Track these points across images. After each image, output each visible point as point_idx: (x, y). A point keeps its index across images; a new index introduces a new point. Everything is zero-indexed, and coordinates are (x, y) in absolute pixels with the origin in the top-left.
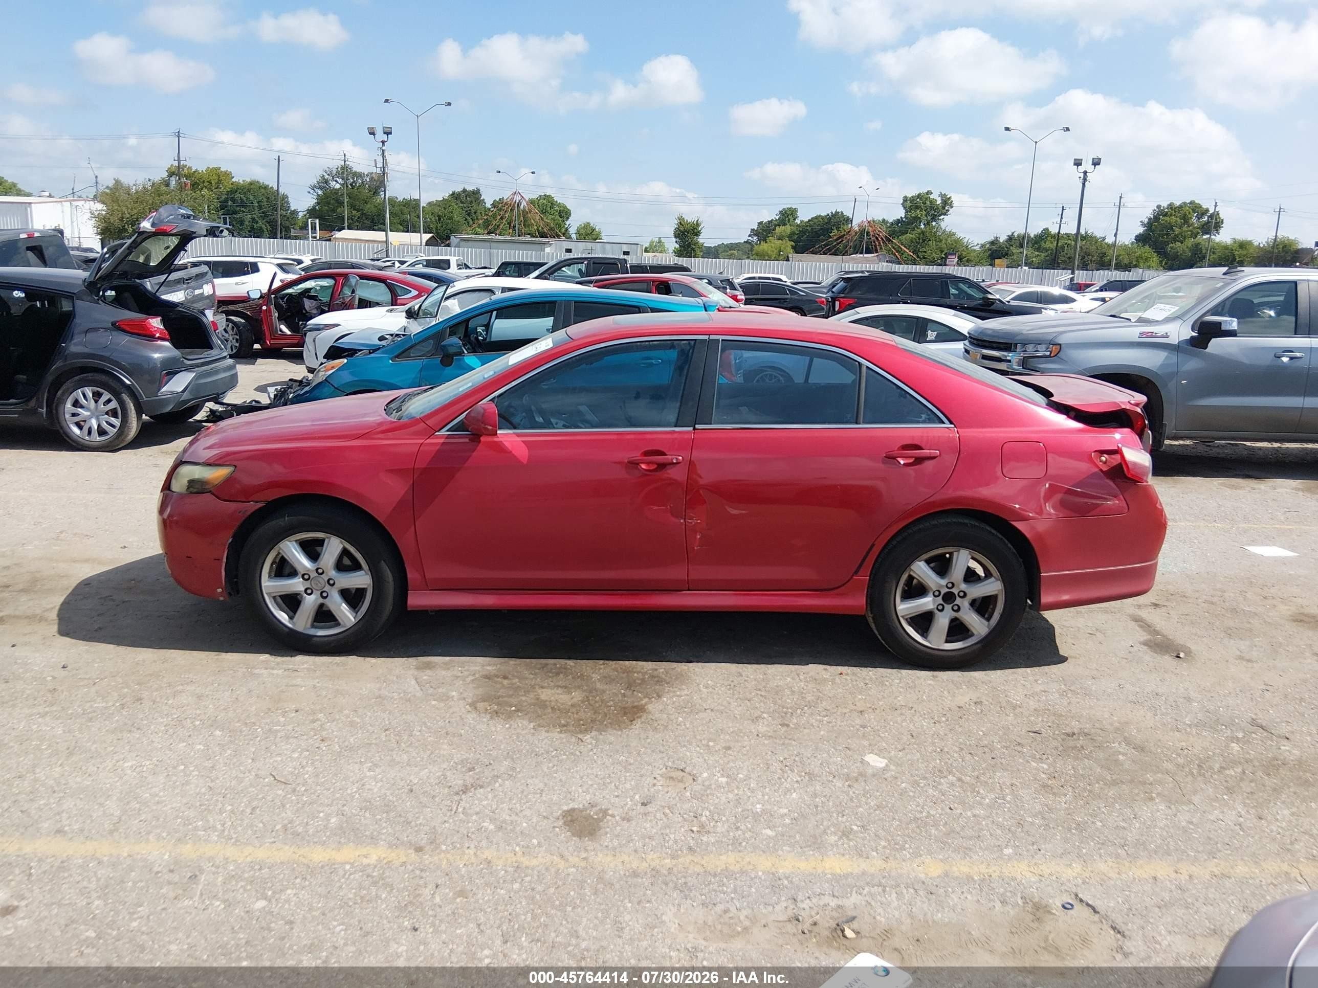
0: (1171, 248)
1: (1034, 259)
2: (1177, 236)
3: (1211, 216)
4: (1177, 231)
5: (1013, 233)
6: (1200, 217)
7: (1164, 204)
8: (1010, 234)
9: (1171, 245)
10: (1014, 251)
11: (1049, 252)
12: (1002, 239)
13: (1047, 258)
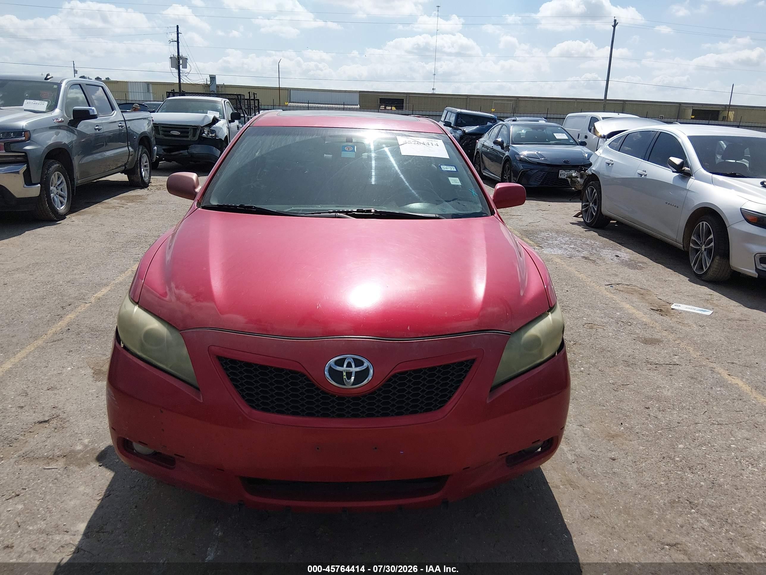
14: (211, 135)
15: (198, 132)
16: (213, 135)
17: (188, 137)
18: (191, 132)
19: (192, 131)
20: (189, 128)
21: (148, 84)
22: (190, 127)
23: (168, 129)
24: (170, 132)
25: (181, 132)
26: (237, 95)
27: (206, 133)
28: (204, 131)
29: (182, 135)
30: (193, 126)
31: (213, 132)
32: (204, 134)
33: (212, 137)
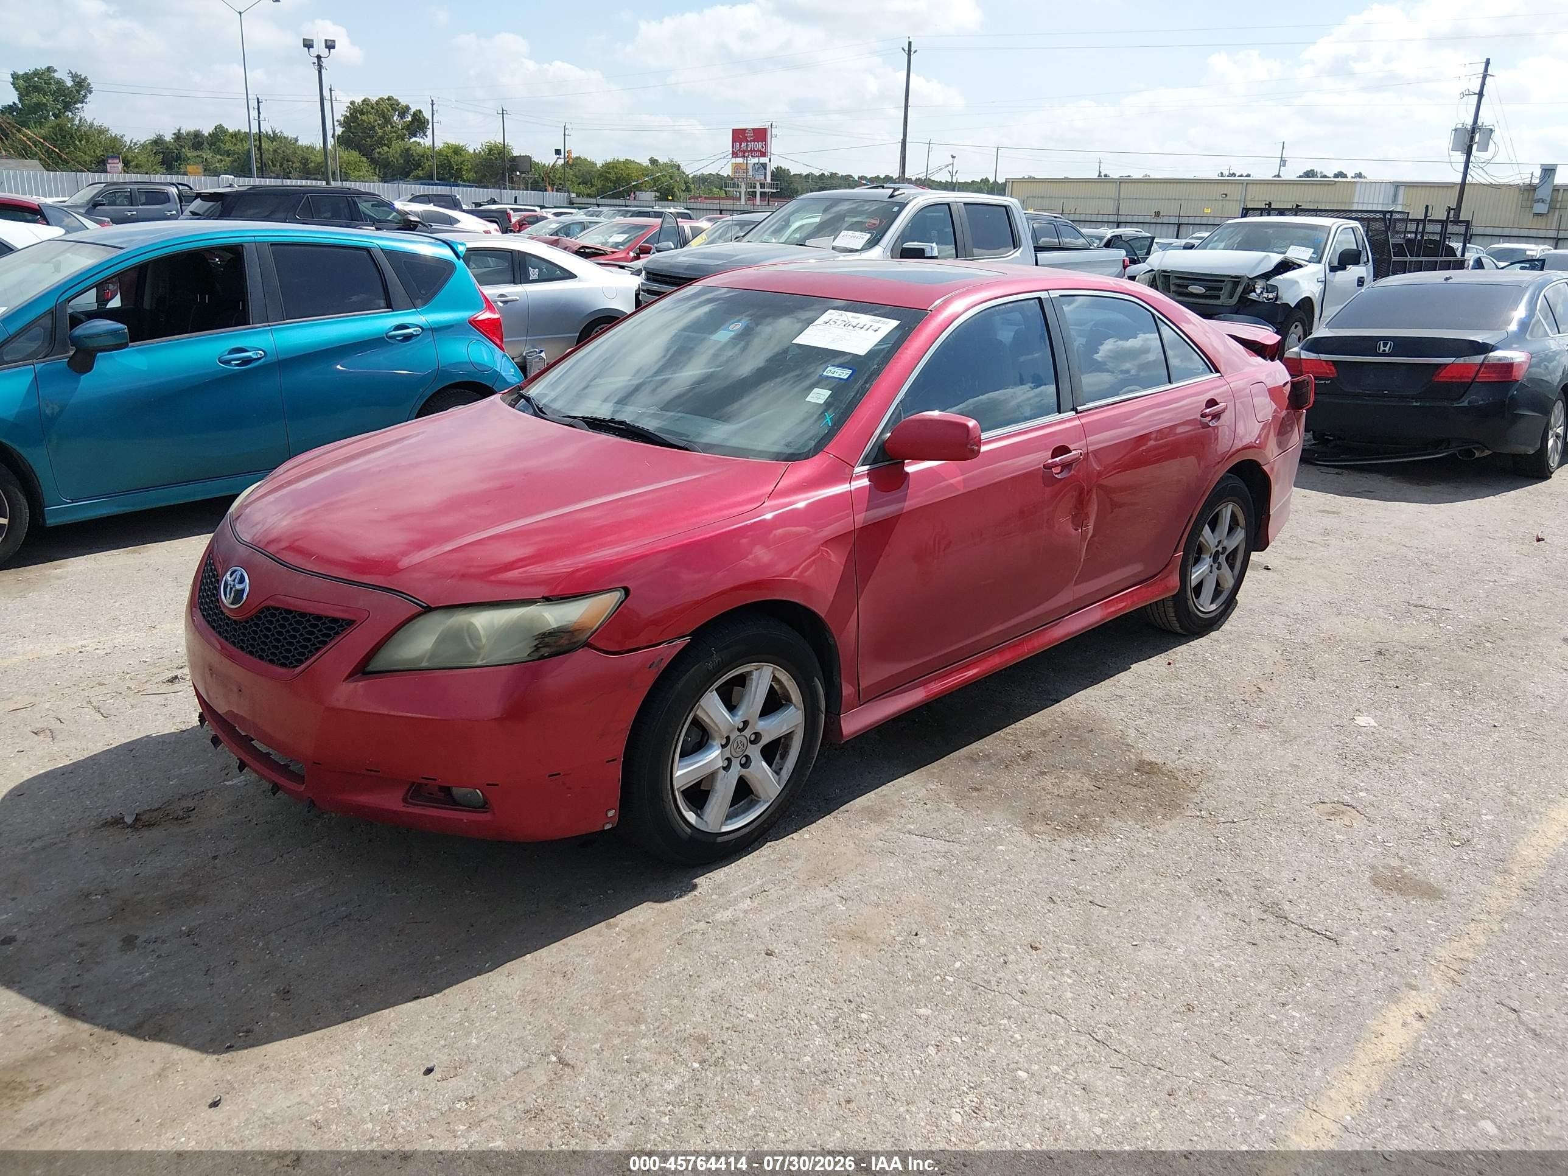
0: (379, 153)
1: (218, 165)
2: (382, 138)
3: (414, 115)
4: (380, 132)
5: (179, 130)
6: (402, 115)
7: (358, 100)
8: (177, 131)
9: (378, 150)
10: (189, 155)
11: (236, 156)
12: (168, 137)
13: (235, 164)
14: (1265, 295)
15: (1240, 289)
16: (1271, 296)
17: (1219, 297)
18: (1227, 288)
19: (1229, 286)
20: (1224, 281)
21: (1397, 186)
22: (1226, 279)
23: (1186, 282)
24: (1187, 287)
25: (1208, 289)
26: (1384, 213)
27: (1258, 291)
28: (1255, 288)
29: (1208, 293)
30: (1232, 277)
31: (1274, 288)
32: (1253, 294)
33: (1268, 299)
